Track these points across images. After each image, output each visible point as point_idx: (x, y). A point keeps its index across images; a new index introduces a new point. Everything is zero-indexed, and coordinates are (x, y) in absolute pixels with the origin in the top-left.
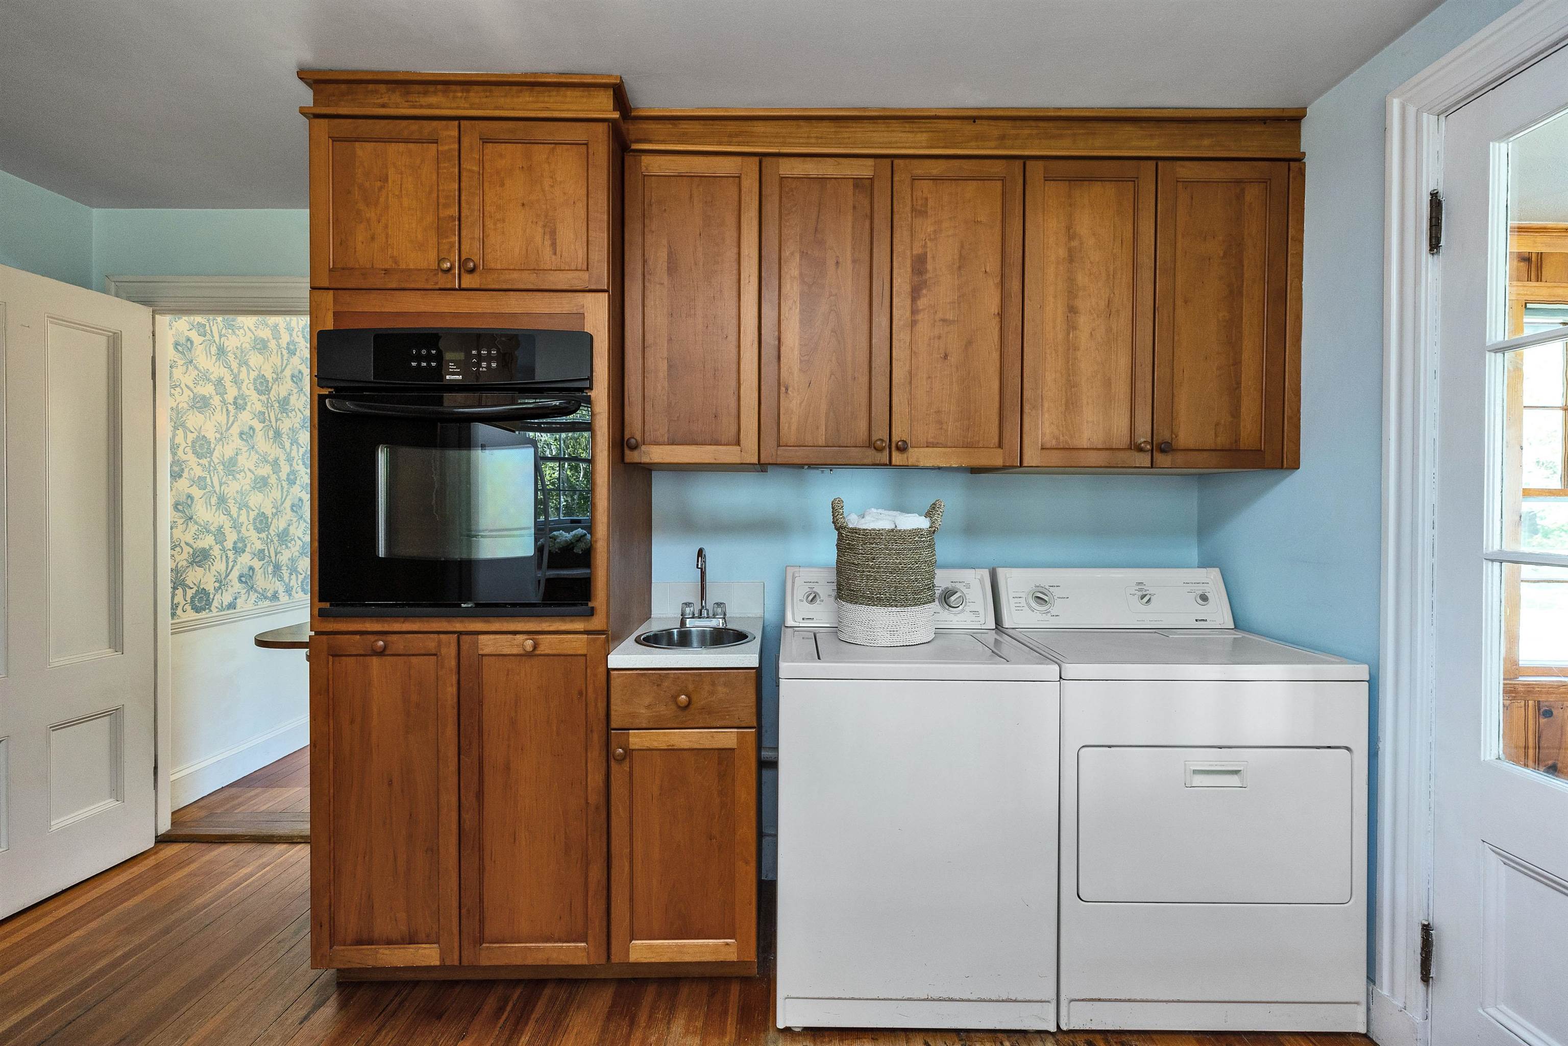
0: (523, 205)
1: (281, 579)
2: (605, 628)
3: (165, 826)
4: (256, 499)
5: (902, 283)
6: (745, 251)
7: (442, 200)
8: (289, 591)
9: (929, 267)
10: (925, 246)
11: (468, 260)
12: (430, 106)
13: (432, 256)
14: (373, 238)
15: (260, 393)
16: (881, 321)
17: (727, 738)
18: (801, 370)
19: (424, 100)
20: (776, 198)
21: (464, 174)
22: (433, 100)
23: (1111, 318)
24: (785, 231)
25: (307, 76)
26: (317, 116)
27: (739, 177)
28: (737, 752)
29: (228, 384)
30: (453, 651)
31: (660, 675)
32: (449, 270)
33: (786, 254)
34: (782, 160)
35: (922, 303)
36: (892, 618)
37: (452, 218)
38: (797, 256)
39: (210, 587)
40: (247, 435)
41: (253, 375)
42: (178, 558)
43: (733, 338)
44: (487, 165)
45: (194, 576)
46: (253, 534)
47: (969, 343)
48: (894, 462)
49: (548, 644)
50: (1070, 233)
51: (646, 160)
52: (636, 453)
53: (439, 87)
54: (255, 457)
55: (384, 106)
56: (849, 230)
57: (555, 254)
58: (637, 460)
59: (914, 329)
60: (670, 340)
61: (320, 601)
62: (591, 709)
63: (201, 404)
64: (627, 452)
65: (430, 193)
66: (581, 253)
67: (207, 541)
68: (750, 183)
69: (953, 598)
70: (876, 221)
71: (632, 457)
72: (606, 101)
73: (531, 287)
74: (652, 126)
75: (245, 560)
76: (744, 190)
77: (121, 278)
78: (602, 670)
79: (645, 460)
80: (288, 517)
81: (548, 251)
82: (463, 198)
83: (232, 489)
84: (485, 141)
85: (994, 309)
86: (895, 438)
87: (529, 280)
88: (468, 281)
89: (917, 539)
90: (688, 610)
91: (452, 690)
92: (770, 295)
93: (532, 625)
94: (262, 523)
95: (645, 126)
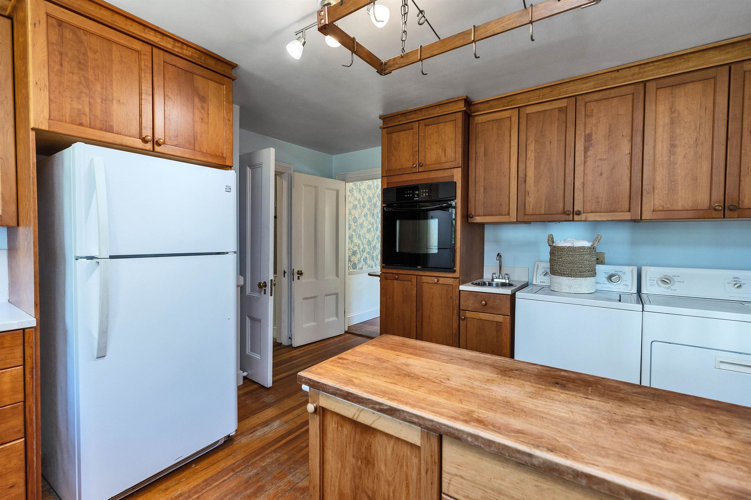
0: (436, 143)
1: (374, 261)
2: (459, 277)
3: (346, 329)
4: (368, 236)
5: (580, 147)
6: (512, 144)
7: (414, 146)
8: (376, 265)
9: (594, 138)
10: (591, 130)
11: (421, 163)
12: (411, 119)
13: (411, 163)
14: (396, 160)
15: (369, 202)
16: (570, 163)
17: (500, 318)
18: (534, 186)
19: (410, 117)
20: (525, 122)
21: (420, 137)
22: (412, 116)
23: (698, 147)
24: (529, 134)
25: (381, 117)
26: (384, 128)
27: (511, 117)
28: (503, 323)
29: (361, 200)
30: (415, 280)
31: (476, 294)
32: (416, 167)
33: (529, 142)
34: (527, 108)
35: (589, 154)
36: (570, 282)
37: (417, 151)
38: (534, 142)
39: (356, 262)
40: (365, 216)
41: (367, 196)
42: (349, 253)
43: (508, 176)
44: (426, 133)
45: (353, 258)
46: (367, 246)
47: (614, 167)
48: (575, 219)
49: (442, 281)
50: (672, 110)
51: (477, 118)
52: (472, 219)
53: (414, 112)
54: (367, 222)
55: (399, 121)
56: (556, 128)
57: (445, 157)
58: (472, 222)
59: (586, 164)
60: (484, 179)
61: (383, 263)
62: (454, 303)
63: (355, 207)
64: (469, 218)
65: (411, 144)
66: (453, 155)
67: (356, 248)
68: (515, 119)
69: (613, 278)
70: (568, 123)
71: (471, 220)
72: (461, 104)
73: (438, 169)
74: (480, 106)
75: (365, 254)
76: (512, 121)
77: (338, 174)
78: (457, 290)
79: (475, 221)
80: (375, 241)
81: (443, 156)
82: (419, 144)
83: (362, 232)
84: (426, 126)
85: (627, 151)
86: (576, 209)
87: (438, 167)
88: (421, 169)
89: (582, 250)
90: (494, 276)
91: (415, 292)
92: (522, 159)
93: (437, 274)
94: (369, 243)
95: (477, 106)
